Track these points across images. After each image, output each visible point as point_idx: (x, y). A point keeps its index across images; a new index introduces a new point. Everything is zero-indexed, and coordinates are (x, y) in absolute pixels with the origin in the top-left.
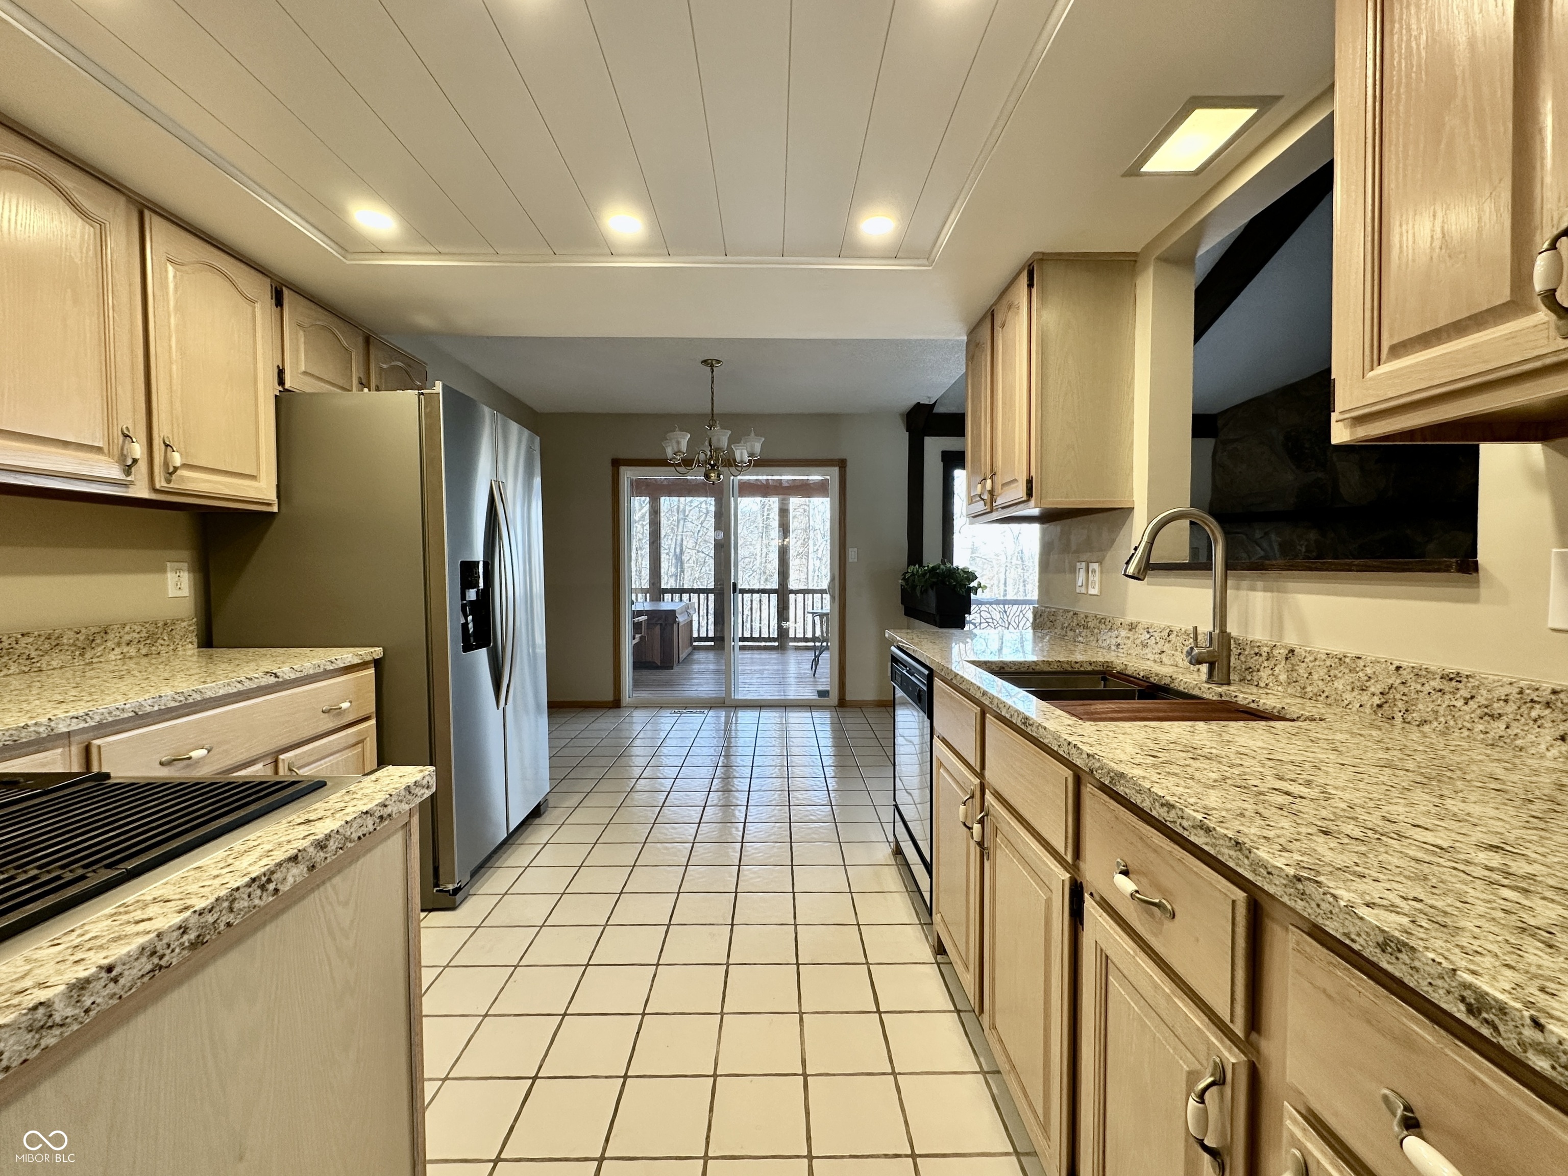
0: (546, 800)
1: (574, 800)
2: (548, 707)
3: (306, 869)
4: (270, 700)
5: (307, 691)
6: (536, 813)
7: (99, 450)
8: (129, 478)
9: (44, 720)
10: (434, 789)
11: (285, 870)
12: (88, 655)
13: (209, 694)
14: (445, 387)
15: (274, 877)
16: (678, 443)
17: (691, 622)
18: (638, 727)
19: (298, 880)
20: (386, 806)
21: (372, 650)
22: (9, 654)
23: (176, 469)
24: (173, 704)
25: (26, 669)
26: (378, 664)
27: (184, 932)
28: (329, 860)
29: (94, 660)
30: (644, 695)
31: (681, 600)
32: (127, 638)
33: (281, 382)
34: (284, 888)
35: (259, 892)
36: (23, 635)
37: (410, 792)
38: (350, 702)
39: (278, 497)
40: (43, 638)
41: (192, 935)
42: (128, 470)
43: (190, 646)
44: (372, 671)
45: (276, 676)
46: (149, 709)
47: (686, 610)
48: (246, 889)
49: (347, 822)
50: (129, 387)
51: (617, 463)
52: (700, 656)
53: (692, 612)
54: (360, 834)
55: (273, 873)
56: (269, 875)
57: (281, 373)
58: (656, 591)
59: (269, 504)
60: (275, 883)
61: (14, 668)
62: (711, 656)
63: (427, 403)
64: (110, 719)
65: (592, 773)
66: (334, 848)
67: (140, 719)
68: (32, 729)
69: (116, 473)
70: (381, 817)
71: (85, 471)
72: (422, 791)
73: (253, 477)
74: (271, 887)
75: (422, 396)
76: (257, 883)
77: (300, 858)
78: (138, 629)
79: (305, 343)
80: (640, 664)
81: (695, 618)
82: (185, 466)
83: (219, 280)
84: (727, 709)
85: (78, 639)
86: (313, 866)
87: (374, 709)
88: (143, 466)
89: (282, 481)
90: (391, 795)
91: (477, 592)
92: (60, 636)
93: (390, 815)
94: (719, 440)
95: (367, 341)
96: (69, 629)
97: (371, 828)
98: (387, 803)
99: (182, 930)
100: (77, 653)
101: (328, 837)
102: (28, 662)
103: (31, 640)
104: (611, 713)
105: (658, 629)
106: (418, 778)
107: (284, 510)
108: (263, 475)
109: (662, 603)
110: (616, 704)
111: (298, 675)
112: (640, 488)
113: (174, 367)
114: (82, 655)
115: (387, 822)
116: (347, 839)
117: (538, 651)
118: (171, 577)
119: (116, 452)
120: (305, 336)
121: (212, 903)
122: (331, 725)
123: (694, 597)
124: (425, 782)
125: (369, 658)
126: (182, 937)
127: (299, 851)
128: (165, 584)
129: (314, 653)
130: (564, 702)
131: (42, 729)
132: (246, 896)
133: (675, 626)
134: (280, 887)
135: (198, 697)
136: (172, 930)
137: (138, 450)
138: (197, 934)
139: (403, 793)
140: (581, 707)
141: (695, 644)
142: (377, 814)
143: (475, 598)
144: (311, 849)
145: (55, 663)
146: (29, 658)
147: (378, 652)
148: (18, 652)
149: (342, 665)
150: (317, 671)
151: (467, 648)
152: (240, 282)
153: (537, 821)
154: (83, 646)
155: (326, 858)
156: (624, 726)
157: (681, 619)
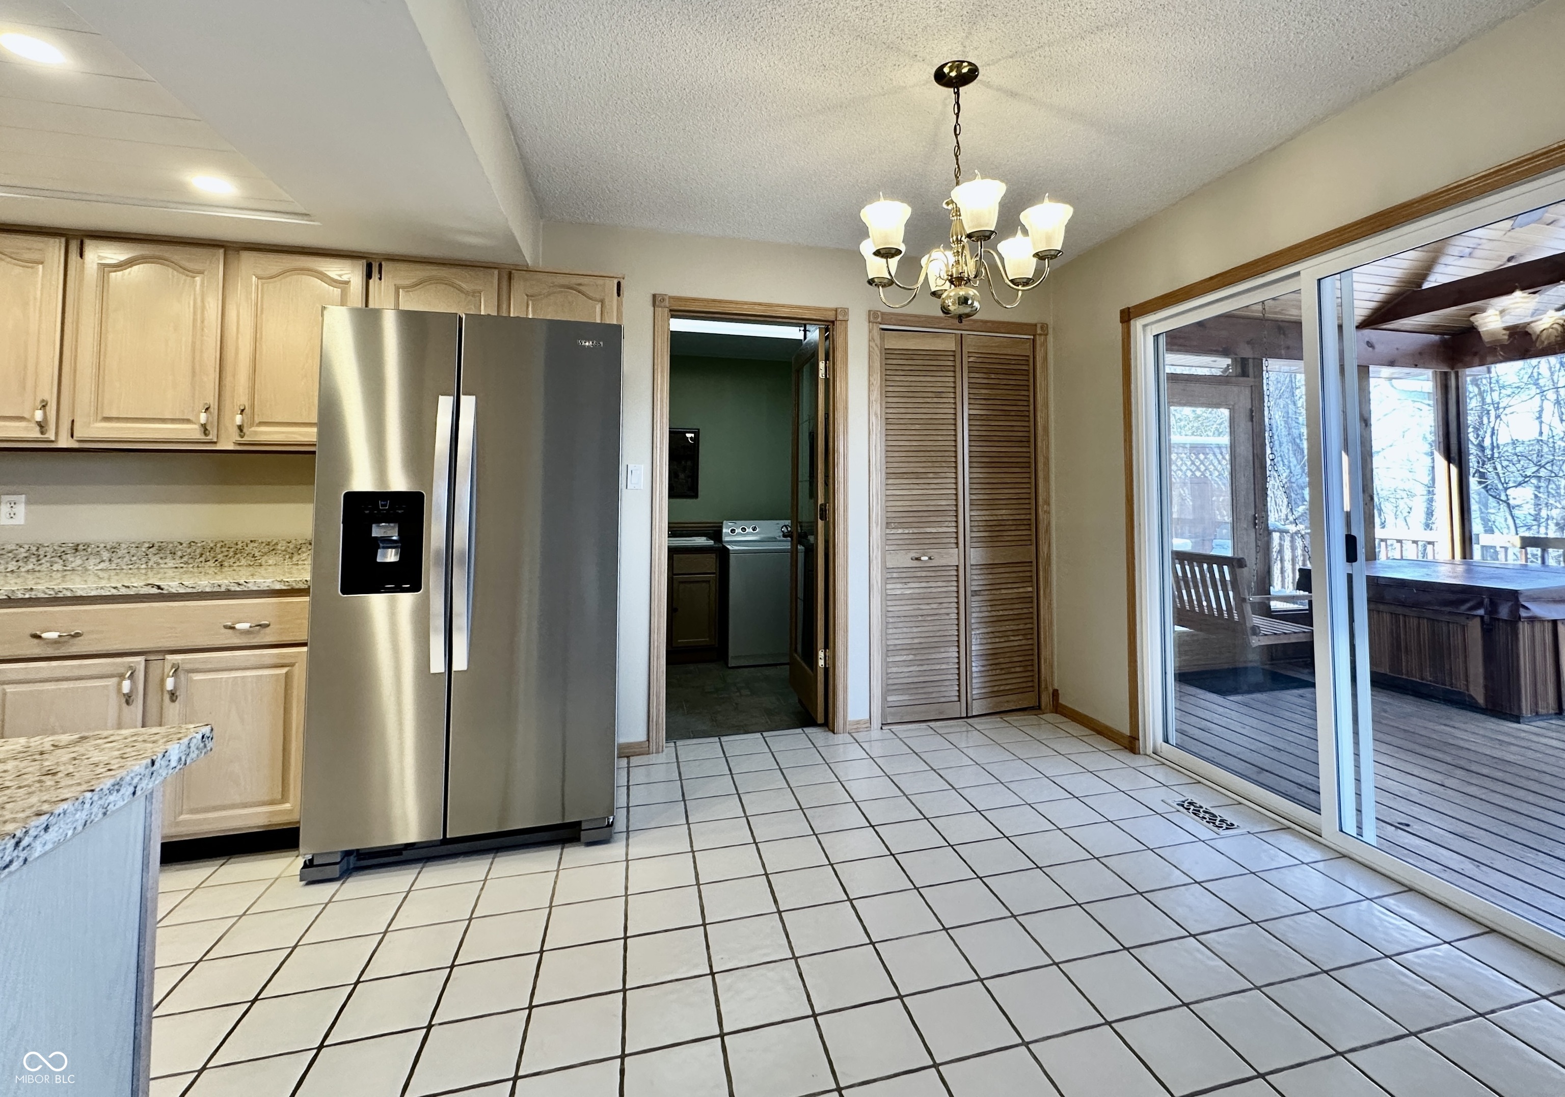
7: (187, 421)
8: (208, 438)
12: (295, 559)
22: (241, 553)
24: (43, 595)
25: (252, 564)
29: (299, 563)
36: (251, 541)
40: (264, 545)
51: (1127, 316)
61: (243, 562)
85: (289, 547)
92: (277, 544)
96: (283, 540)
100: (287, 556)
102: (253, 559)
103: (256, 545)
110: (1132, 744)
114: (291, 558)
145: (270, 562)
146: (254, 556)
148: (247, 552)
150: (216, 589)
154: (291, 551)
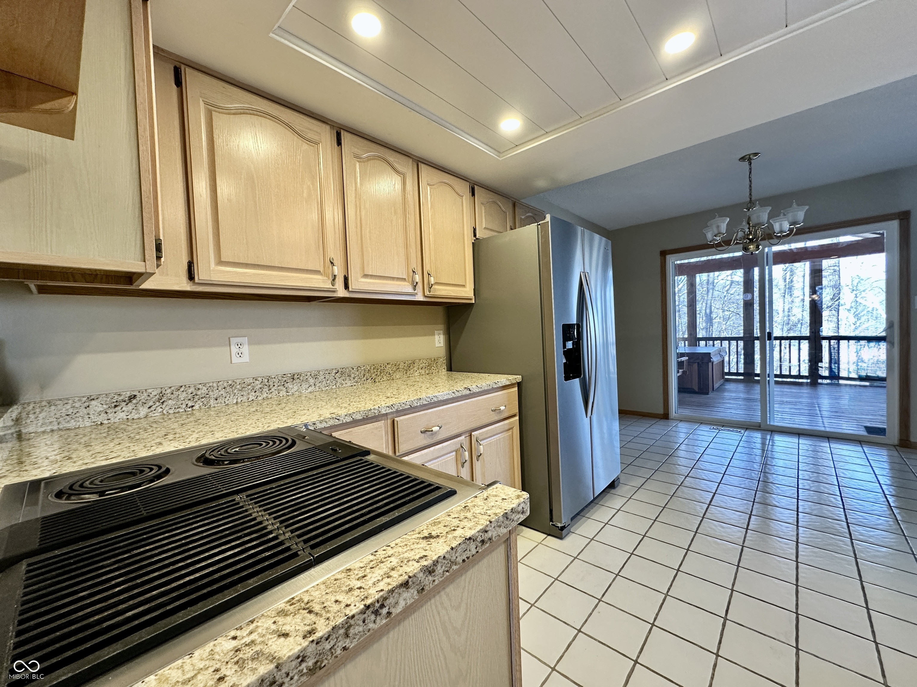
0: (618, 478)
1: (639, 482)
2: (619, 413)
3: (416, 592)
4: (467, 403)
5: (484, 399)
6: (612, 486)
7: (404, 280)
8: (415, 292)
9: (376, 407)
10: (528, 513)
11: (397, 595)
12: (409, 373)
13: (441, 398)
14: (552, 218)
15: (387, 603)
16: (718, 227)
17: (723, 361)
18: (683, 436)
19: (409, 602)
20: (486, 532)
21: (516, 377)
23: (432, 285)
24: (425, 403)
26: (519, 384)
27: (302, 661)
28: (436, 583)
29: (411, 375)
30: (687, 412)
31: (714, 345)
32: (421, 366)
33: (475, 235)
34: (395, 611)
35: (373, 617)
37: (507, 518)
38: (505, 406)
39: (474, 295)
40: (395, 365)
41: (310, 663)
42: (415, 288)
43: (444, 370)
44: (516, 389)
45: (470, 390)
46: (416, 405)
47: (719, 352)
48: (360, 616)
49: (452, 549)
50: (414, 247)
51: (664, 254)
52: (731, 386)
53: (724, 354)
54: (464, 557)
55: (385, 599)
56: (382, 603)
57: (475, 230)
58: (694, 340)
59: (471, 299)
60: (387, 608)
62: (741, 387)
63: (543, 229)
64: (401, 408)
65: (649, 464)
66: (441, 571)
67: (412, 409)
68: (372, 411)
69: (410, 290)
70: (483, 542)
71: (399, 290)
72: (518, 516)
73: (464, 286)
74: (384, 611)
75: (539, 226)
76: (371, 609)
77: (410, 583)
78: (425, 361)
79: (485, 212)
80: (681, 390)
81: (726, 359)
82: (436, 283)
83: (448, 189)
84: (763, 432)
85: (405, 366)
86: (423, 589)
87: (518, 411)
88: (420, 285)
89: (476, 287)
90: (491, 522)
91: (573, 343)
92: (399, 365)
93: (490, 539)
94: (758, 217)
95: (514, 205)
96: (401, 362)
97: (474, 551)
98: (487, 529)
99: (300, 659)
100: (405, 372)
101: (436, 563)
104: (662, 422)
105: (696, 366)
106: (514, 506)
107: (477, 301)
108: (468, 285)
109: (698, 348)
110: (665, 416)
111: (480, 390)
112: (681, 270)
113: (431, 236)
115: (488, 545)
116: (453, 562)
117: (612, 376)
118: (437, 337)
119: (411, 279)
120: (485, 209)
121: (330, 632)
122: (496, 418)
123: (726, 343)
124: (520, 508)
125: (514, 382)
126: (300, 665)
127: (410, 577)
128: (434, 341)
129: (489, 378)
130: (629, 411)
131: (376, 412)
132: (361, 622)
133: (710, 364)
134: (393, 610)
135: (436, 399)
136: (291, 659)
137: (418, 278)
138: (314, 661)
139: (501, 519)
140: (640, 415)
141: (726, 377)
142: (480, 539)
143: (571, 347)
144: (421, 574)
147: (519, 378)
149: (501, 385)
150: (489, 388)
151: (567, 378)
152: (456, 187)
153: (613, 491)
154: (407, 369)
155: (434, 581)
156: (671, 433)
157: (715, 359)
